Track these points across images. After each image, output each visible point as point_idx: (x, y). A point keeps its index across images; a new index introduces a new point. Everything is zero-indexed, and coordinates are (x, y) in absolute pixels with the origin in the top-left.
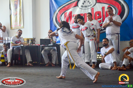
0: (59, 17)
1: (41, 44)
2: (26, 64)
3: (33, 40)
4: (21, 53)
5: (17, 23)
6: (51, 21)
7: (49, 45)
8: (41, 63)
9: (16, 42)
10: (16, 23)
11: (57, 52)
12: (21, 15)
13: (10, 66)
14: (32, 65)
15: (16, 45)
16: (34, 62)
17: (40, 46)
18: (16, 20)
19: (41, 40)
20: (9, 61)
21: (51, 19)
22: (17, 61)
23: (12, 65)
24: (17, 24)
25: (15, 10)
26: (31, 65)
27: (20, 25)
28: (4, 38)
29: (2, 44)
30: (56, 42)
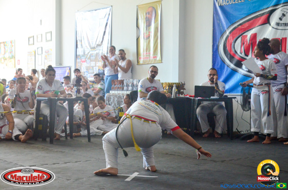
0: (231, 45)
1: (196, 96)
3: (180, 87)
5: (150, 53)
6: (214, 50)
7: (212, 97)
9: (148, 90)
10: (147, 54)
11: (226, 112)
12: (157, 39)
17: (194, 99)
18: (148, 48)
19: (197, 88)
21: (215, 47)
24: (149, 55)
25: (146, 29)
27: (155, 57)
28: (125, 81)
29: (121, 92)
30: (223, 92)
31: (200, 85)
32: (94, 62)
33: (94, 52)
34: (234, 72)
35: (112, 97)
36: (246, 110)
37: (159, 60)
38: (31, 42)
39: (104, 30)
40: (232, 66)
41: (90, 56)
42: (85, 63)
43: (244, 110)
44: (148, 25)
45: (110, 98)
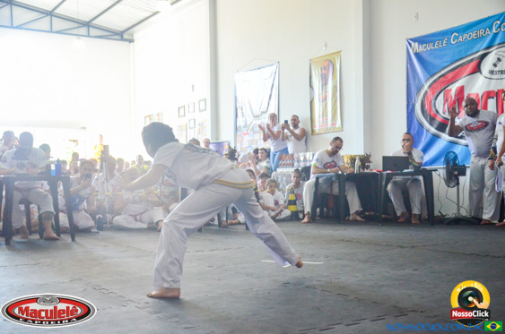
0: (431, 102)
1: (384, 169)
3: (365, 160)
4: (336, 190)
5: (327, 119)
6: (409, 111)
7: (405, 171)
8: (383, 216)
9: (326, 166)
10: (323, 120)
12: (336, 101)
13: (309, 222)
15: (324, 170)
16: (366, 213)
17: (381, 174)
18: (325, 113)
19: (386, 159)
20: (308, 209)
21: (411, 107)
22: (325, 209)
23: (313, 219)
24: (327, 122)
25: (322, 89)
26: (359, 218)
27: (334, 124)
28: (295, 156)
29: (291, 170)
30: (421, 164)
31: (391, 155)
33: (258, 122)
34: (435, 138)
35: (280, 177)
36: (451, 185)
37: (339, 127)
38: (182, 113)
39: (269, 93)
40: (433, 130)
41: (253, 128)
42: (247, 136)
43: (449, 186)
44: (325, 83)
45: (277, 178)
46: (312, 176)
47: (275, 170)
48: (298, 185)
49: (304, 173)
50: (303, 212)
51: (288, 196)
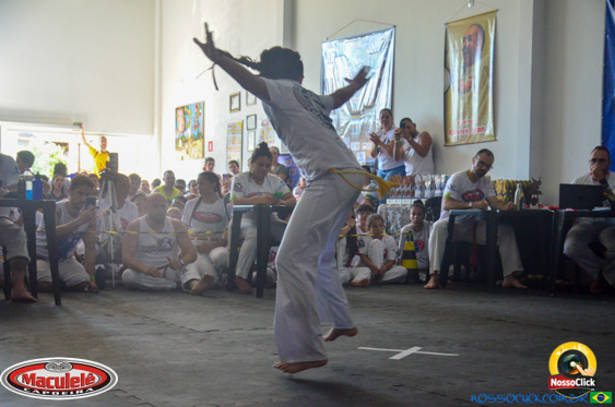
1: (563, 205)
2: (498, 283)
3: (531, 189)
4: (482, 236)
5: (470, 122)
6: (607, 112)
7: (597, 209)
8: (558, 281)
9: (466, 197)
10: (464, 122)
12: (486, 92)
13: (436, 287)
14: (525, 287)
15: (463, 204)
16: (530, 276)
17: (557, 214)
18: (467, 110)
19: (564, 188)
20: (435, 266)
21: (609, 105)
22: (463, 267)
23: (444, 282)
24: (470, 126)
25: (465, 72)
26: (517, 284)
27: (481, 129)
28: (418, 179)
29: (409, 202)
31: (572, 183)
32: (358, 143)
33: (358, 123)
35: (390, 212)
37: (489, 136)
38: (235, 105)
39: (377, 77)
41: (350, 131)
44: (469, 63)
45: (387, 214)
46: (443, 213)
47: (384, 202)
48: (420, 227)
49: (429, 209)
50: (427, 270)
51: (403, 245)
